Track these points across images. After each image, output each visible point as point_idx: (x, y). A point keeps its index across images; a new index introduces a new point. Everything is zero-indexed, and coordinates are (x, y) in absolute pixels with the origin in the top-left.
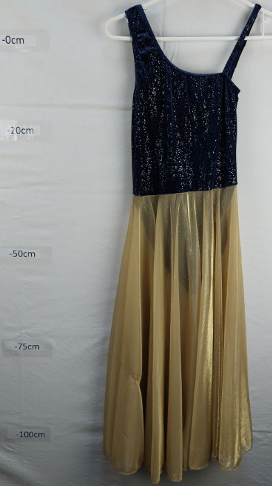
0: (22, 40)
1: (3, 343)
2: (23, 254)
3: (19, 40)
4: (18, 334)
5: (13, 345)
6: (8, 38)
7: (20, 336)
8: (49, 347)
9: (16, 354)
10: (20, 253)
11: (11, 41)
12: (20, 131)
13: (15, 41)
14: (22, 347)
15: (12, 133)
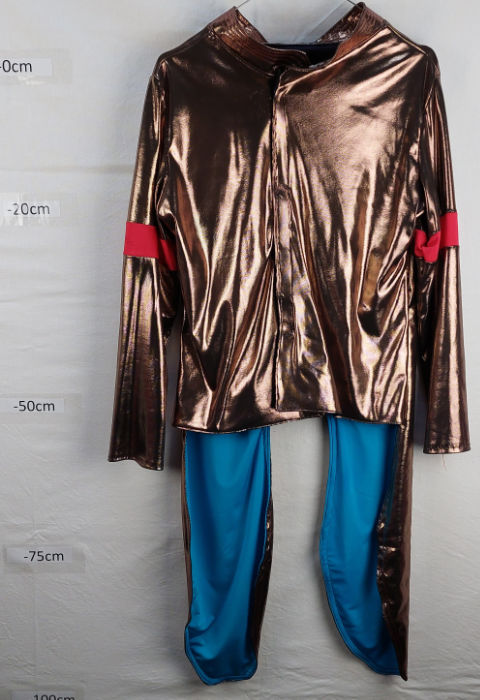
0: (28, 67)
1: (5, 550)
2: (36, 407)
3: (23, 67)
4: (29, 536)
5: (21, 554)
6: (6, 64)
7: (32, 539)
8: (80, 556)
9: (26, 569)
10: (31, 404)
11: (11, 67)
12: (27, 210)
13: (17, 68)
14: (36, 557)
15: (15, 213)
